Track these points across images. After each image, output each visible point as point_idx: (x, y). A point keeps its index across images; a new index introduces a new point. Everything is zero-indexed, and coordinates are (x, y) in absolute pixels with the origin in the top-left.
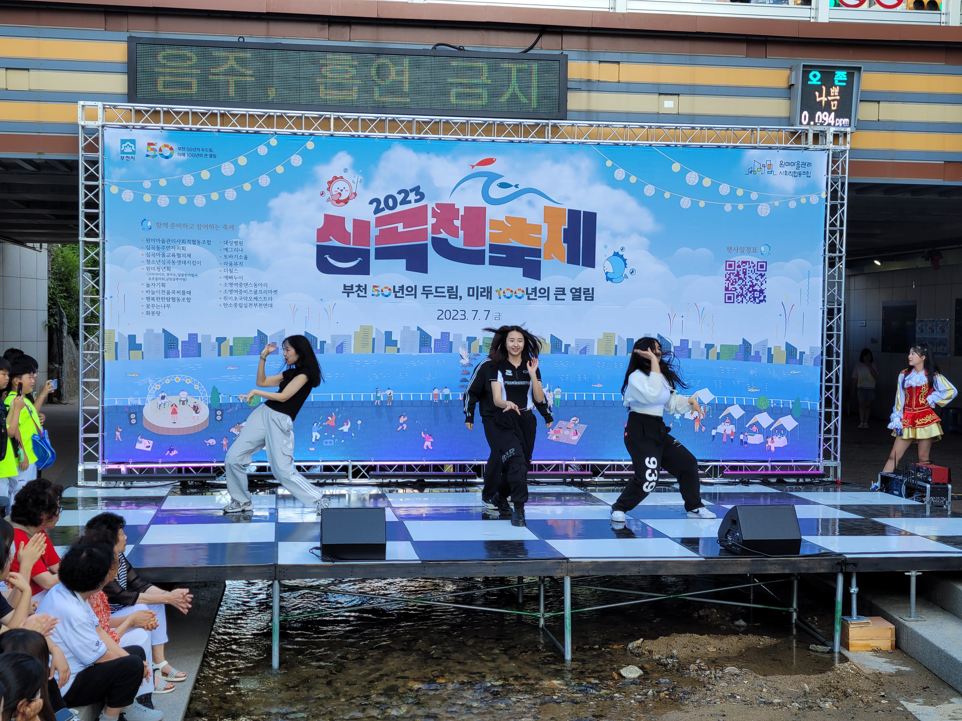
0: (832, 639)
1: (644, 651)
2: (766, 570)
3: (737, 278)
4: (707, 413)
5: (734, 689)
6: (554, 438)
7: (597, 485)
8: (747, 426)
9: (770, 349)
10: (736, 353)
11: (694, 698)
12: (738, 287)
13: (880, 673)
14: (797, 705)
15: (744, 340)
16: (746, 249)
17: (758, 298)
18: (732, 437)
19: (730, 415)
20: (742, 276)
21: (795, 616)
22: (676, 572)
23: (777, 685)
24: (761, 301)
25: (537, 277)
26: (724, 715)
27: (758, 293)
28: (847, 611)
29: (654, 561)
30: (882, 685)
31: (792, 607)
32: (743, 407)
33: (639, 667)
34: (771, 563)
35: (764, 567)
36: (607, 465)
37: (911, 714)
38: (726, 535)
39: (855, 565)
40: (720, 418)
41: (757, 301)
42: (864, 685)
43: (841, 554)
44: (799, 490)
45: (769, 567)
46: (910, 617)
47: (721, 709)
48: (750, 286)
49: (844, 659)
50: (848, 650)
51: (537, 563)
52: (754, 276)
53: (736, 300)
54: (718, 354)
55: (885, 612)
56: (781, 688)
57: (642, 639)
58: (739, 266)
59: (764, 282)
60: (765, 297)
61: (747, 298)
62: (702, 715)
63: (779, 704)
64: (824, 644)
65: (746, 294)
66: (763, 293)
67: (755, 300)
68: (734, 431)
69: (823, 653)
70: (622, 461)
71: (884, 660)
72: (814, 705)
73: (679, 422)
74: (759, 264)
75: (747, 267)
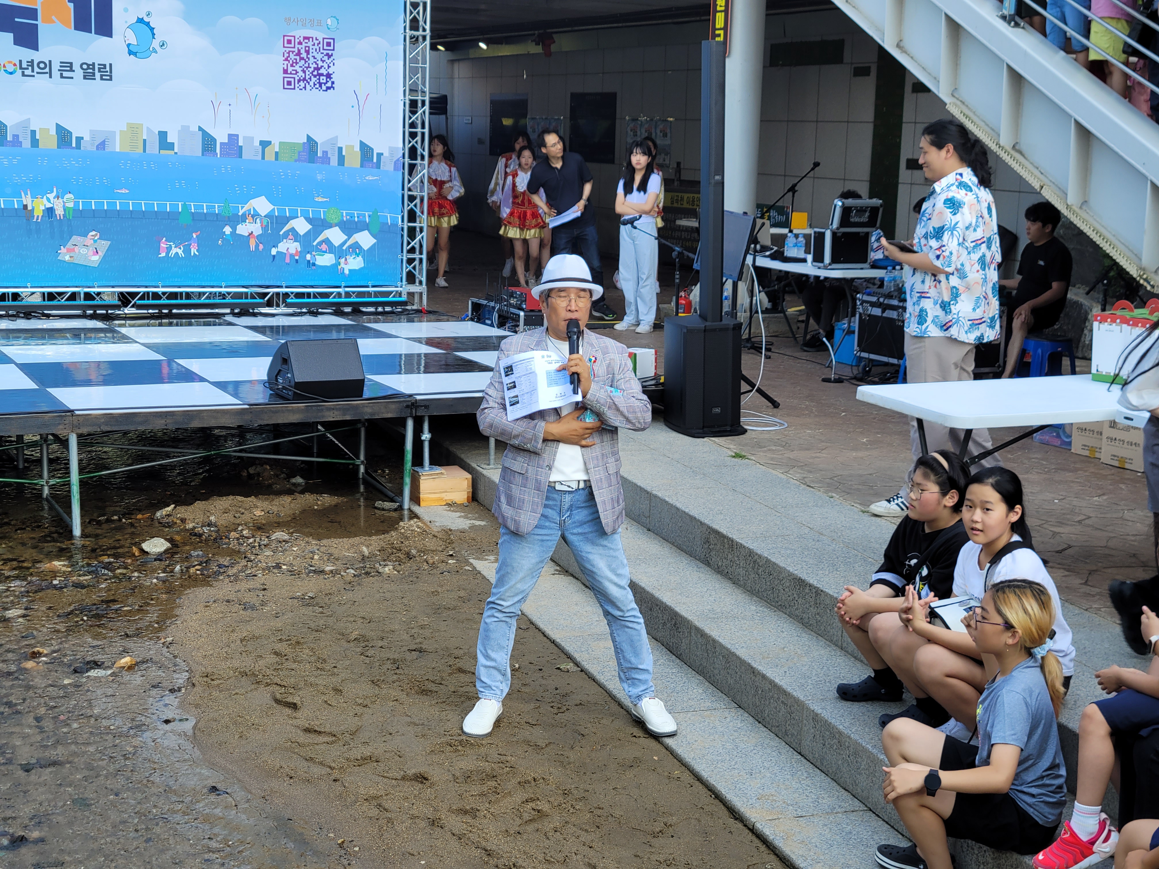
0: (401, 493)
1: (175, 520)
2: (323, 417)
3: (298, 58)
4: (264, 228)
5: (281, 558)
6: (67, 258)
7: (126, 318)
8: (315, 244)
9: (340, 149)
10: (299, 152)
11: (231, 571)
12: (299, 70)
13: (451, 530)
14: (352, 571)
15: (308, 137)
16: (308, 21)
17: (325, 84)
18: (297, 258)
19: (293, 230)
20: (304, 55)
21: (362, 469)
22: (212, 423)
23: (332, 550)
24: (328, 88)
25: (35, 46)
26: (265, 589)
27: (325, 78)
28: (418, 461)
29: (184, 411)
30: (451, 542)
31: (358, 458)
32: (309, 220)
33: (166, 539)
34: (329, 409)
35: (320, 414)
36: (138, 293)
37: (480, 573)
38: (276, 376)
39: (426, 407)
40: (281, 233)
41: (324, 88)
42: (430, 543)
43: (411, 396)
44: (376, 322)
45: (327, 413)
46: (489, 465)
47: (262, 582)
48: (315, 69)
49: (414, 515)
50: (419, 505)
51: (32, 417)
52: (319, 56)
53: (297, 85)
54: (277, 153)
55: (462, 460)
56: (336, 553)
57: (173, 506)
58: (300, 43)
59: (331, 65)
60: (333, 83)
61: (312, 83)
62: (239, 591)
63: (332, 571)
64: (392, 500)
65: (310, 79)
66: (331, 78)
67: (321, 86)
68: (299, 250)
69: (389, 510)
70: (158, 287)
71: (458, 514)
72: (372, 570)
73: (230, 238)
74: (325, 41)
75: (310, 44)
